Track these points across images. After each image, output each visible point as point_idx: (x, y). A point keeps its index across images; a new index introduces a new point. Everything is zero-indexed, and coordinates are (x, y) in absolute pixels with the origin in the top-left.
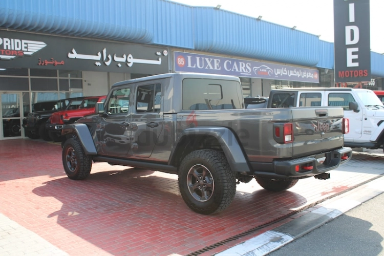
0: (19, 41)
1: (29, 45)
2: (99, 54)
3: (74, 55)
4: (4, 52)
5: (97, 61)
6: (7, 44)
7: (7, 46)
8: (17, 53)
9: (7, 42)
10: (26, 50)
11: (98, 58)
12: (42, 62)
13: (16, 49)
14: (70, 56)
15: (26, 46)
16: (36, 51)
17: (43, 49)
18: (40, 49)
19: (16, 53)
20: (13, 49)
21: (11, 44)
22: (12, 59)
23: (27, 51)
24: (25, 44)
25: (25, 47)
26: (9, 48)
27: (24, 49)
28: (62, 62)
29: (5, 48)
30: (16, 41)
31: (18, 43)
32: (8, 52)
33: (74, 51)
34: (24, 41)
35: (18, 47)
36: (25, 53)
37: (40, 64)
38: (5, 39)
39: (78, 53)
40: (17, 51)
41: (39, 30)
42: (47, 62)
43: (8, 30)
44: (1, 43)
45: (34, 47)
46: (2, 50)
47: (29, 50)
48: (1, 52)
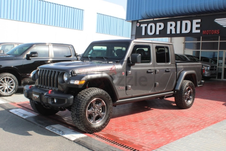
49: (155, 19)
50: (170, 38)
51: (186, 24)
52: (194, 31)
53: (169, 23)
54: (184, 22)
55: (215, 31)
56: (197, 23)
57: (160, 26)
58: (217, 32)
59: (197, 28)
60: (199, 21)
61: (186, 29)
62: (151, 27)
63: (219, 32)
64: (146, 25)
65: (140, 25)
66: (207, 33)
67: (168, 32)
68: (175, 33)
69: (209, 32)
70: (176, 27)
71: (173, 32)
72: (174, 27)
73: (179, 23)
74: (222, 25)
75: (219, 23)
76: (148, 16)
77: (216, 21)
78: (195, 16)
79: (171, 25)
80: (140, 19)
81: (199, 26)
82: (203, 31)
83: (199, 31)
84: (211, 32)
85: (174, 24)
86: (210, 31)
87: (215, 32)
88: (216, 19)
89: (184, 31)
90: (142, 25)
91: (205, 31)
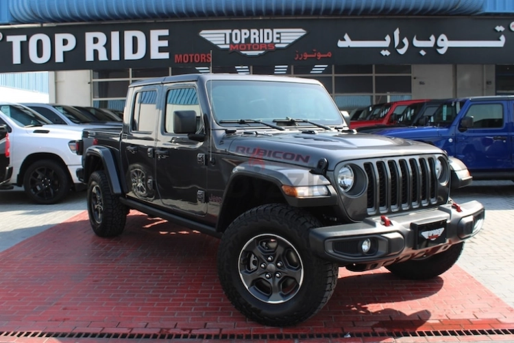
0: (269, 31)
1: (282, 34)
2: (388, 38)
3: (347, 43)
4: (251, 47)
5: (385, 49)
6: (255, 36)
7: (255, 39)
8: (267, 47)
9: (255, 34)
10: (278, 41)
11: (386, 43)
12: (300, 56)
13: (266, 41)
14: (341, 44)
15: (278, 36)
16: (291, 41)
17: (302, 38)
18: (297, 38)
19: (265, 47)
20: (261, 41)
21: (259, 36)
22: (260, 55)
23: (280, 43)
24: (277, 33)
25: (277, 38)
26: (257, 41)
27: (275, 41)
28: (329, 55)
29: (252, 41)
30: (266, 31)
31: (268, 33)
32: (256, 47)
33: (346, 37)
34: (276, 31)
35: (268, 39)
36: (277, 46)
37: (296, 59)
38: (253, 31)
39: (353, 39)
40: (267, 44)
41: (302, 13)
42: (306, 56)
43: (261, 18)
44: (247, 36)
45: (289, 36)
46: (249, 45)
47: (282, 41)
48: (247, 47)
49: (45, 25)
50: (52, 73)
51: (135, 40)
52: (155, 55)
53: (89, 36)
54: (129, 35)
55: (202, 55)
56: (161, 38)
57: (65, 42)
58: (206, 58)
59: (161, 50)
60: (165, 32)
61: (135, 51)
62: (39, 43)
64: (24, 38)
65: (4, 38)
66: (186, 60)
67: (89, 57)
68: (106, 59)
69: (189, 57)
70: (108, 46)
71: (103, 56)
72: (105, 46)
73: (115, 36)
74: (216, 45)
75: (209, 39)
76: (36, 16)
77: (203, 36)
78: (153, 21)
79: (96, 40)
80: (7, 22)
81: (165, 43)
82: (176, 56)
83: (166, 56)
84: (193, 57)
85: (102, 37)
86: (191, 56)
87: (202, 58)
88: (203, 32)
89: (129, 55)
90: (9, 38)
91: (181, 56)
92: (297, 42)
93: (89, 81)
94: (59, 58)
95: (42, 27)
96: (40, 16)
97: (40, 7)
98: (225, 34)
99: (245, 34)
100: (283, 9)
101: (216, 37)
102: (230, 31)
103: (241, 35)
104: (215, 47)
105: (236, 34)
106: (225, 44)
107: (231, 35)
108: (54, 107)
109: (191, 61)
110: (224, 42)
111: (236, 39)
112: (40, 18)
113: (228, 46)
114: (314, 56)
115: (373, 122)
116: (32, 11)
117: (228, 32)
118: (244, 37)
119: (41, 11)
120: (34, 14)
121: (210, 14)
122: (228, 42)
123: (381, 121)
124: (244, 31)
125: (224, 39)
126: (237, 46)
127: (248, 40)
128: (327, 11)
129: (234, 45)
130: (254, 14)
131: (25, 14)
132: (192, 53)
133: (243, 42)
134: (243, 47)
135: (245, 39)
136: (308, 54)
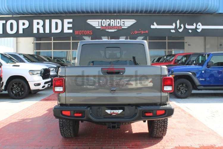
0: (119, 20)
1: (125, 22)
2: (174, 24)
3: (155, 26)
4: (111, 28)
5: (173, 29)
7: (112, 24)
8: (118, 28)
9: (112, 22)
10: (123, 25)
11: (173, 27)
12: (133, 32)
13: (118, 25)
14: (152, 27)
15: (123, 23)
16: (129, 25)
17: (134, 24)
18: (132, 24)
20: (116, 25)
21: (114, 23)
22: (115, 32)
23: (124, 26)
24: (123, 22)
25: (123, 24)
26: (114, 25)
28: (147, 32)
29: (111, 25)
30: (118, 20)
31: (119, 22)
32: (113, 28)
33: (155, 23)
34: (122, 20)
35: (119, 24)
36: (123, 27)
37: (132, 33)
38: (112, 20)
39: (158, 25)
40: (118, 26)
41: (135, 12)
42: (136, 32)
43: (115, 14)
44: (109, 23)
45: (128, 23)
46: (110, 27)
47: (125, 25)
48: (109, 28)
49: (14, 16)
50: (15, 39)
51: (57, 23)
52: (66, 31)
53: (35, 22)
54: (54, 21)
55: (88, 31)
56: (69, 23)
57: (24, 24)
58: (90, 32)
59: (69, 28)
60: (71, 20)
61: (56, 29)
63: (92, 33)
64: (4, 22)
66: (80, 33)
67: (35, 31)
68: (43, 32)
69: (82, 32)
70: (44, 26)
71: (41, 31)
72: (42, 26)
73: (47, 21)
74: (94, 26)
75: (91, 24)
76: (11, 12)
77: (89, 22)
78: (65, 15)
79: (38, 24)
81: (71, 26)
82: (76, 31)
83: (71, 31)
84: (84, 32)
85: (41, 22)
86: (83, 31)
87: (88, 33)
88: (88, 20)
89: (54, 31)
91: (78, 31)
92: (132, 25)
93: (33, 42)
94: (21, 32)
95: (13, 17)
96: (13, 12)
97: (13, 7)
98: (99, 22)
99: (108, 22)
100: (126, 11)
101: (95, 23)
102: (101, 20)
103: (106, 22)
104: (94, 28)
105: (104, 22)
106: (99, 26)
107: (101, 22)
108: (19, 54)
109: (83, 34)
110: (98, 25)
111: (104, 24)
112: (12, 13)
113: (100, 27)
114: (140, 32)
115: (167, 63)
116: (9, 9)
117: (100, 21)
118: (107, 23)
119: (13, 9)
120: (10, 11)
121: (92, 12)
122: (100, 25)
123: (171, 63)
124: (107, 20)
125: (98, 24)
126: (104, 27)
127: (109, 24)
128: (146, 12)
129: (103, 27)
130: (112, 13)
131: (5, 10)
132: (83, 30)
133: (107, 25)
134: (107, 28)
135: (108, 24)
136: (137, 31)
